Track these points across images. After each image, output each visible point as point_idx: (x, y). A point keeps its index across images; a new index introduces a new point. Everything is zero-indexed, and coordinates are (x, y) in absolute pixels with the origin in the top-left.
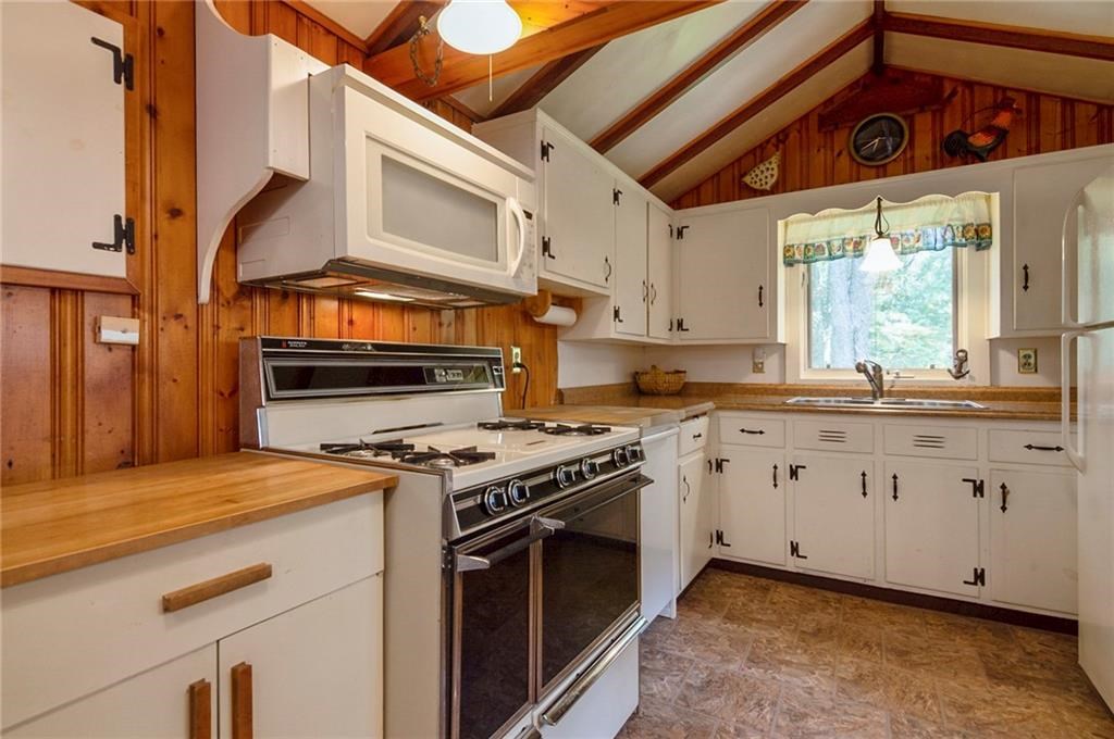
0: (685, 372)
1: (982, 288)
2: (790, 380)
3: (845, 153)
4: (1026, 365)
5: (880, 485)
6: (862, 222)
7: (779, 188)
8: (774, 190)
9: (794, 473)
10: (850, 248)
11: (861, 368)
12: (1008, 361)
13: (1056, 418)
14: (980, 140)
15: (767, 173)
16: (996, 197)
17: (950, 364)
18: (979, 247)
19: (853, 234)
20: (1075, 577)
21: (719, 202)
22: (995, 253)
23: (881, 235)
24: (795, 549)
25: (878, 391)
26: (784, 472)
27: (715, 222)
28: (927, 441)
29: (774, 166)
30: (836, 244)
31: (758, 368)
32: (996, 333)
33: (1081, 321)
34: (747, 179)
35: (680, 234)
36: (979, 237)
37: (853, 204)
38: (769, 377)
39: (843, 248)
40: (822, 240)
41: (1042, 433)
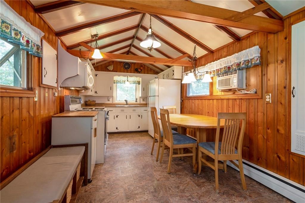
0: (95, 101)
1: (139, 90)
2: (114, 102)
3: (122, 67)
4: (143, 100)
5: (128, 117)
6: (125, 78)
7: (113, 71)
8: (112, 71)
9: (117, 117)
10: (123, 82)
11: (125, 101)
12: (142, 100)
13: (147, 107)
14: (139, 70)
15: (111, 68)
16: (141, 78)
17: (135, 100)
18: (139, 84)
19: (124, 80)
20: (148, 125)
21: (102, 71)
22: (141, 85)
23: (128, 81)
24: (117, 128)
25: (127, 104)
26: (115, 117)
27: (102, 74)
28: (134, 110)
29: (113, 67)
30: (121, 81)
31: (109, 100)
32: (141, 96)
33: (149, 95)
34: (108, 68)
35: (96, 75)
36: (139, 83)
37: (125, 76)
38: (110, 102)
39: (122, 82)
40: (119, 80)
41: (145, 108)
